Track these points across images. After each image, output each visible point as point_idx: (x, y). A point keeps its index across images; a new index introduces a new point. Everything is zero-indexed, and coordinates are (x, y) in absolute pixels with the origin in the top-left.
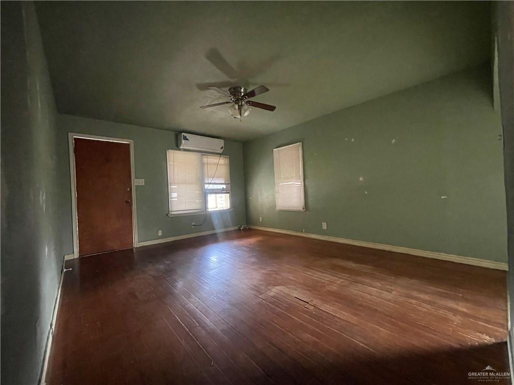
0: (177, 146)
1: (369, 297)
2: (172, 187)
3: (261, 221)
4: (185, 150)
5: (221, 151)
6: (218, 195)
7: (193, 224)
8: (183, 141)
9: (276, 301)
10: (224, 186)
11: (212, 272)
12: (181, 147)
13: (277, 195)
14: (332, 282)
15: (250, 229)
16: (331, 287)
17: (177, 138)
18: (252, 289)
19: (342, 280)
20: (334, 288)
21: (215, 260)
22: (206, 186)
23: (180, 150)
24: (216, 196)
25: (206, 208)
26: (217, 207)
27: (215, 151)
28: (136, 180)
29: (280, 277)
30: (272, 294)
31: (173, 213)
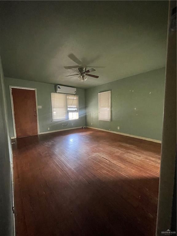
0: (55, 91)
1: (131, 158)
2: (54, 109)
3: (92, 124)
4: (59, 93)
5: (75, 93)
6: (74, 113)
7: (63, 125)
8: (58, 89)
9: (95, 159)
10: (76, 109)
11: (70, 146)
12: (57, 92)
13: (99, 114)
14: (118, 152)
15: (87, 128)
16: (117, 154)
17: (55, 87)
18: (86, 154)
19: (122, 151)
20: (118, 154)
21: (72, 141)
22: (68, 109)
23: (57, 93)
24: (73, 114)
25: (68, 118)
26: (73, 118)
27: (72, 93)
28: (38, 106)
29: (98, 149)
30: (93, 156)
31: (54, 120)
